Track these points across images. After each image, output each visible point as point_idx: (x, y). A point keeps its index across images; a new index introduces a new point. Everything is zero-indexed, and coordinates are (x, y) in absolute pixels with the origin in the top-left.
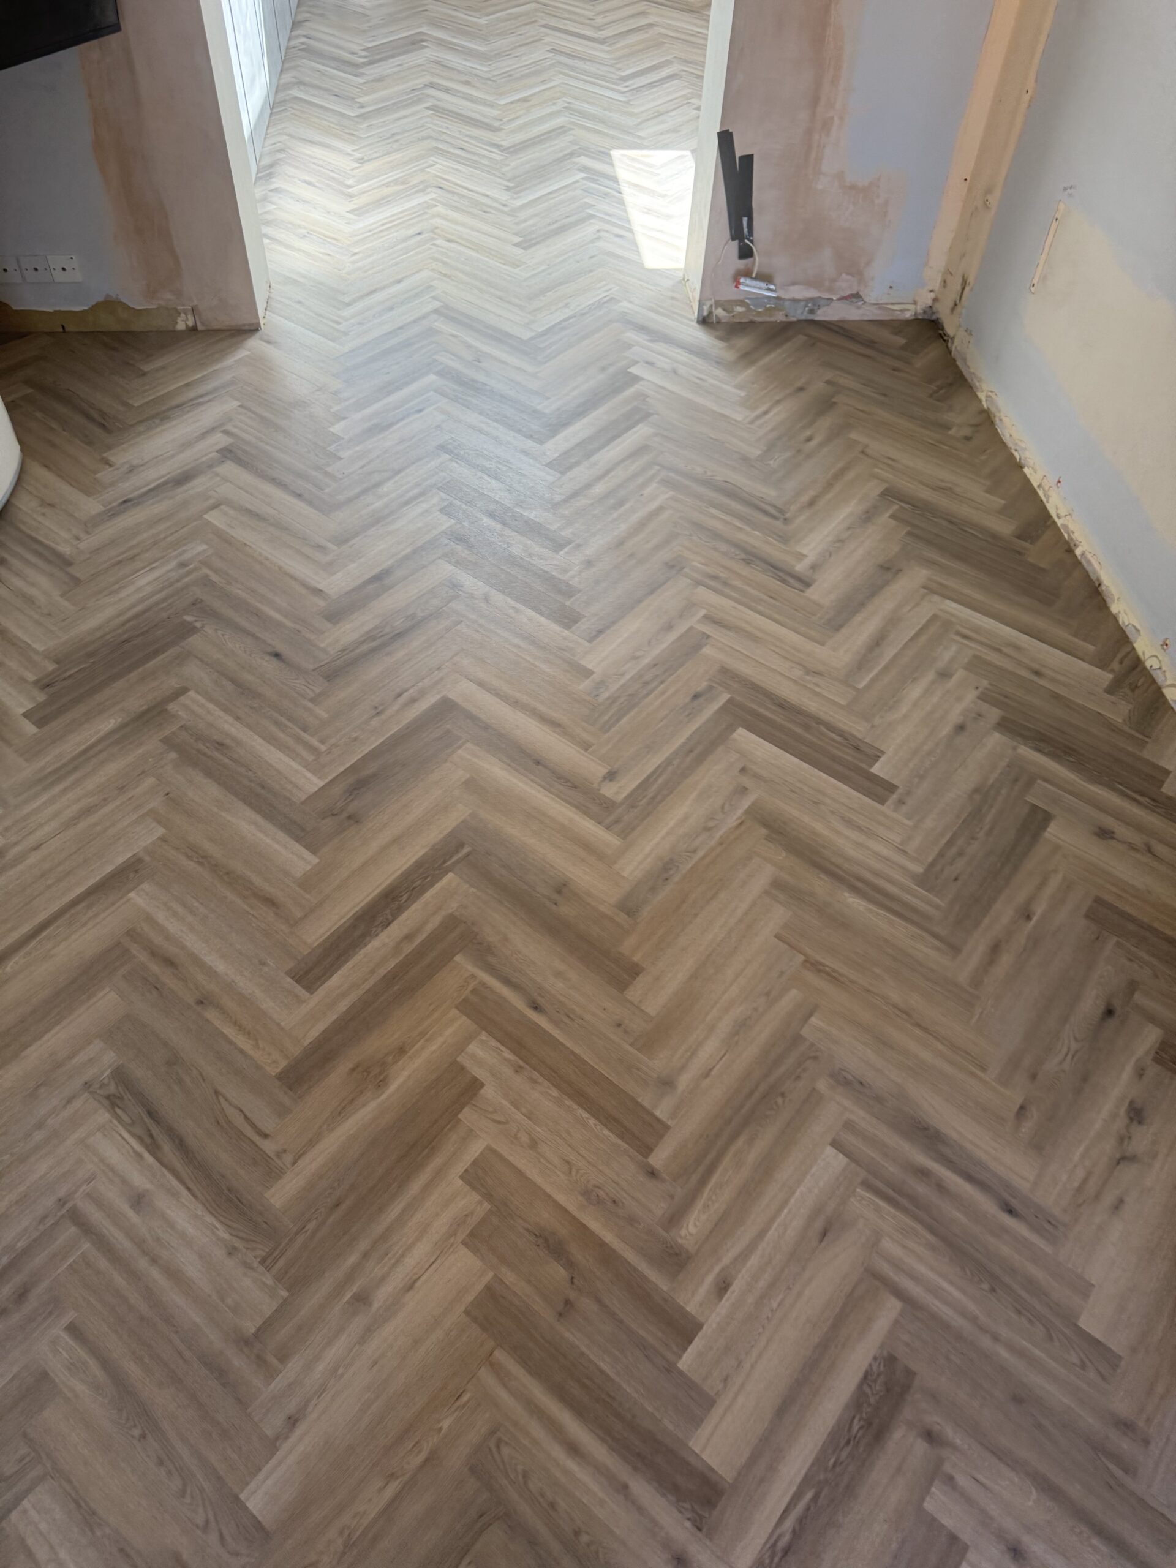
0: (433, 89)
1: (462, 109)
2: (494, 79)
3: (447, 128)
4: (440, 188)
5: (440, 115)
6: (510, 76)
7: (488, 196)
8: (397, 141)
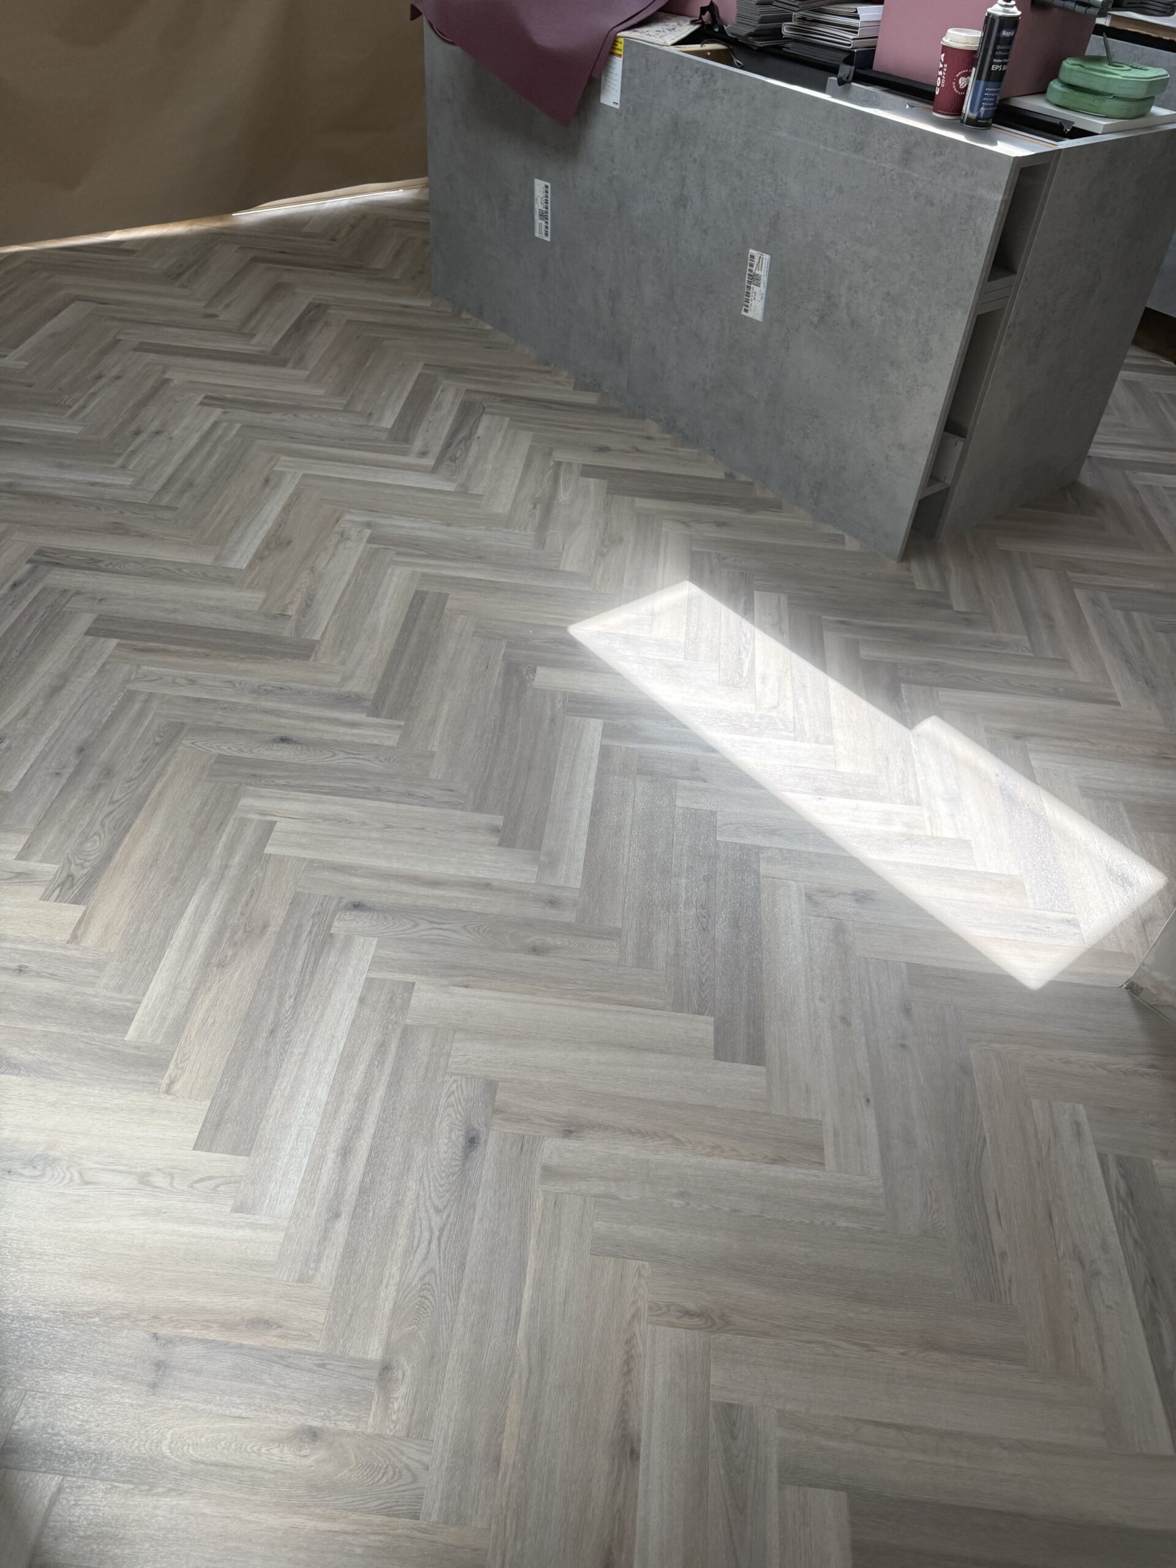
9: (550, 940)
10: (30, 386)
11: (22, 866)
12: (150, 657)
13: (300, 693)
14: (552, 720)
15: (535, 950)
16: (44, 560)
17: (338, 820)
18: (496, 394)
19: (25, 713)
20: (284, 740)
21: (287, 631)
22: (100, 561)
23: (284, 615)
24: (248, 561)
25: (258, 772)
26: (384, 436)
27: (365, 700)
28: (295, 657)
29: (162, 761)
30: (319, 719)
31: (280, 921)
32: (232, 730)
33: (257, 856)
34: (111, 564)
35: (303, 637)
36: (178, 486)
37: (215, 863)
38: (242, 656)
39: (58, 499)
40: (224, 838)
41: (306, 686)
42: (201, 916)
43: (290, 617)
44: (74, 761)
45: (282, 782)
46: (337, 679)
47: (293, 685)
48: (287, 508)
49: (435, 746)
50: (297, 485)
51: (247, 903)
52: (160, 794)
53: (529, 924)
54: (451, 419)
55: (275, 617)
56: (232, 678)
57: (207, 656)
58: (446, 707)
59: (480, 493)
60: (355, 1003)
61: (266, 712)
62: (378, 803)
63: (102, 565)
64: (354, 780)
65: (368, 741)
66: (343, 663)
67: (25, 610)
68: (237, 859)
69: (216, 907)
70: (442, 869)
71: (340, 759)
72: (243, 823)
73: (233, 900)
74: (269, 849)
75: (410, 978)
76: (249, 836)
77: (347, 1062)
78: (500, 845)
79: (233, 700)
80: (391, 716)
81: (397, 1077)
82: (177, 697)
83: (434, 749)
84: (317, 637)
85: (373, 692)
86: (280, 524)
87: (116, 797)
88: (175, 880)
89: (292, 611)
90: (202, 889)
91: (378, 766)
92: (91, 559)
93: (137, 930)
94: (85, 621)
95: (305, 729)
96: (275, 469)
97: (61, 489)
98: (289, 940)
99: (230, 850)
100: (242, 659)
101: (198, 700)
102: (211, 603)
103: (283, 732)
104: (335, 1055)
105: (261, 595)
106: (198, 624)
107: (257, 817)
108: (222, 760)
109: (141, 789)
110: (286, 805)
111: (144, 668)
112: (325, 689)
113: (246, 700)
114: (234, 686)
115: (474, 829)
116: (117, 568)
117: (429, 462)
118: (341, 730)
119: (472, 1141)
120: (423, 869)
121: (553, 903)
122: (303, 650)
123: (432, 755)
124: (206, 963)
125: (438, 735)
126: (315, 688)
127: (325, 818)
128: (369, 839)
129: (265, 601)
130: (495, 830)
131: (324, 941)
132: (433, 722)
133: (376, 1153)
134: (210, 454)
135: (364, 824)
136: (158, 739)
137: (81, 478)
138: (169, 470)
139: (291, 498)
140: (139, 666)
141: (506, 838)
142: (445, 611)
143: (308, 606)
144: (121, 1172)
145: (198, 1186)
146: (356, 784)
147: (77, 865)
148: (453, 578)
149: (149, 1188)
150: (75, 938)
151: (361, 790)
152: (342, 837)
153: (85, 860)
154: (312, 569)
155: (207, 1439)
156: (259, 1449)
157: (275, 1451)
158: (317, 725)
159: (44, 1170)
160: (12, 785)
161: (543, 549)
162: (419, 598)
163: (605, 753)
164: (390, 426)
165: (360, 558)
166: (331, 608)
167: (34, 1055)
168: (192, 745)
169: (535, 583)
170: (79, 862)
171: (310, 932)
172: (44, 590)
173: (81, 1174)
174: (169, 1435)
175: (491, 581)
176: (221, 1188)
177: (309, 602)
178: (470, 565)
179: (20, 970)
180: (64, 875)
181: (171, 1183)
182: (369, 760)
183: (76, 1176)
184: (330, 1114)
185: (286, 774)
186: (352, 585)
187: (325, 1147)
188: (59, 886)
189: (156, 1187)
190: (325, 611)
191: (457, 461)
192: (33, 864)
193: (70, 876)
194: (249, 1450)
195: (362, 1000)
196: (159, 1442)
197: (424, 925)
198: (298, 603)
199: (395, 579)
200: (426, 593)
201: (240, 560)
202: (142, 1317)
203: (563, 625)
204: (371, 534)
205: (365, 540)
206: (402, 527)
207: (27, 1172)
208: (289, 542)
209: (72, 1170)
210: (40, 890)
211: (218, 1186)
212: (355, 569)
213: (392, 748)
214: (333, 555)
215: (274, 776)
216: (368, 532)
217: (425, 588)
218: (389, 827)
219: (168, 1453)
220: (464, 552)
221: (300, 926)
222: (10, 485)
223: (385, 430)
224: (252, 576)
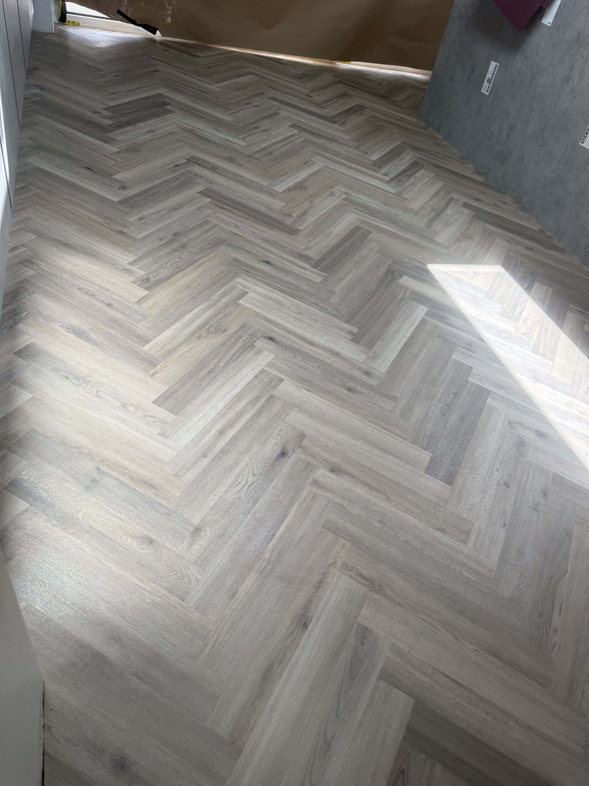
0: (197, 166)
1: (241, 197)
2: (257, 156)
3: (236, 226)
4: (271, 339)
5: (220, 205)
6: (271, 153)
7: (337, 354)
8: (183, 247)
9: (359, 388)
10: (218, 98)
11: (130, 267)
12: (223, 211)
13: (284, 247)
14: (402, 299)
15: (349, 389)
16: (193, 160)
17: (278, 302)
18: (432, 163)
19: (158, 212)
20: (267, 262)
21: (289, 221)
22: (217, 169)
23: (290, 215)
24: (284, 190)
25: (250, 270)
26: (370, 163)
27: (313, 260)
28: (288, 232)
29: (209, 251)
30: (287, 260)
31: (233, 331)
32: (246, 250)
33: (235, 302)
34: (221, 171)
35: (295, 226)
36: (265, 152)
37: (214, 298)
38: (263, 224)
39: (210, 141)
40: (223, 290)
41: (287, 246)
42: (198, 316)
43: (292, 217)
44: (170, 237)
45: (259, 278)
46: (303, 247)
47: (281, 243)
48: (311, 176)
49: (337, 289)
50: (320, 168)
51: (221, 318)
52: (202, 263)
53: (352, 378)
54: (406, 166)
55: (286, 214)
56: (255, 231)
57: (248, 219)
58: (350, 276)
59: (407, 197)
60: (253, 376)
61: (264, 249)
62: (299, 302)
63: (217, 171)
64: (293, 289)
65: (306, 277)
66: (309, 242)
67: (177, 176)
68: (224, 300)
69: (208, 314)
70: (317, 339)
71: (290, 279)
72: (234, 287)
73: (216, 315)
74: (240, 302)
75: (283, 377)
76: (234, 293)
77: (238, 398)
78: (352, 340)
79: (252, 239)
80: (322, 270)
81: (259, 413)
82: (227, 230)
83: (336, 291)
84: (301, 228)
85: (318, 258)
86: (305, 180)
87: (183, 257)
88: (194, 298)
89: (294, 215)
90: (204, 305)
91: (306, 288)
92: (214, 167)
93: (168, 310)
94: (200, 188)
95: (278, 261)
96: (313, 159)
97: (213, 138)
98: (233, 340)
99: (223, 295)
100: (263, 225)
101: (236, 234)
102: (259, 200)
103: (268, 259)
104: (234, 393)
105: (283, 204)
106: (250, 206)
107: (241, 287)
108: (236, 260)
109: (195, 258)
110: (256, 288)
111: (218, 214)
112: (295, 250)
113: (257, 241)
114: (255, 234)
115: (342, 329)
116: (224, 174)
117: (387, 178)
118: (295, 268)
119: (283, 454)
120: (309, 336)
121: (367, 373)
122: (292, 231)
123: (334, 293)
124: (192, 334)
125: (341, 286)
126: (291, 247)
127: (272, 299)
128: (289, 315)
129: (284, 207)
130: (352, 333)
131: (249, 346)
132: (341, 280)
133: (234, 439)
134: (285, 145)
135: (289, 308)
136: (211, 242)
137: (223, 137)
138: (264, 145)
139: (314, 172)
140: (216, 213)
141: (356, 339)
142: (368, 238)
143: (303, 215)
144: (115, 398)
145: (147, 418)
146: (292, 291)
147: (153, 276)
148: (378, 226)
149: (124, 410)
150: (139, 302)
151: (294, 294)
152: (276, 309)
153: (158, 275)
154: (311, 202)
155: (101, 520)
156: (122, 536)
157: (129, 540)
158: (285, 262)
159: (82, 383)
160: (139, 236)
161: (429, 229)
162: (357, 229)
163: (423, 322)
164: (374, 159)
165: (336, 205)
166: (313, 220)
167: (99, 338)
168: (225, 250)
169: (419, 241)
170: (154, 274)
171: (245, 341)
172: (188, 171)
173: (97, 392)
174: (84, 511)
175: (396, 234)
176: (157, 423)
177: (304, 214)
178: (388, 224)
179: (109, 305)
180: (146, 277)
181: (135, 412)
182: (303, 284)
183: (95, 391)
184: (221, 415)
185: (262, 276)
186: (327, 214)
187: (212, 426)
188: (141, 280)
189: (128, 410)
190: (310, 220)
191: (401, 183)
192: (134, 268)
193: (148, 279)
194: (117, 534)
195: (256, 376)
196: (79, 512)
197: (299, 358)
198: (299, 213)
199: (349, 218)
200: (361, 228)
201: (280, 188)
202: (96, 458)
203: (426, 263)
204: (346, 197)
205: (342, 199)
206: (362, 199)
207: (75, 381)
208: (306, 189)
209: (94, 388)
210: (133, 279)
211: (156, 421)
212: (332, 208)
213: (317, 283)
214: (324, 200)
215: (256, 275)
216: (344, 196)
217: (362, 226)
218: (300, 313)
219: (80, 517)
220: (388, 218)
221: (241, 336)
222: (192, 130)
223: (371, 160)
224: (283, 196)
